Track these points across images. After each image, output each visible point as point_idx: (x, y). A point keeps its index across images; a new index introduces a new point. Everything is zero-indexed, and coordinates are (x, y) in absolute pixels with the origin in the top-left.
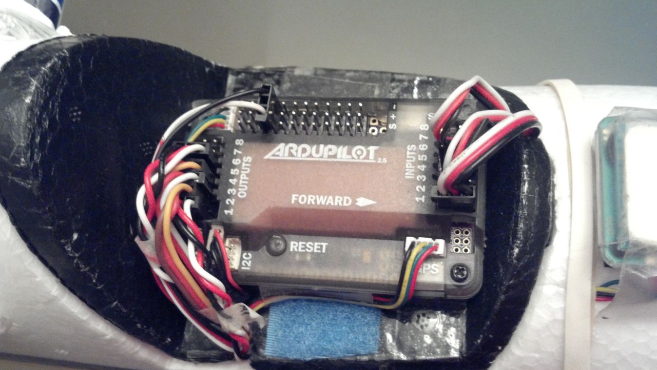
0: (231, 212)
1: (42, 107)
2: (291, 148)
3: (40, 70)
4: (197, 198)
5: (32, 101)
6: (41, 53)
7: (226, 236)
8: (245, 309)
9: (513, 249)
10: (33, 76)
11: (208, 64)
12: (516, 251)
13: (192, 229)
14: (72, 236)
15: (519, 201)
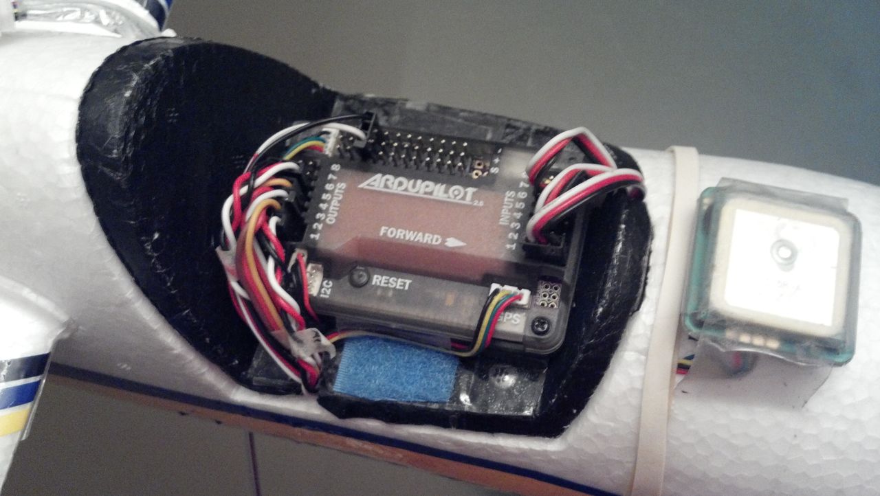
0: (317, 236)
1: (140, 104)
2: (387, 180)
3: (142, 66)
4: (284, 216)
5: (132, 95)
6: (146, 50)
7: (308, 262)
8: (317, 335)
9: (597, 308)
10: (136, 71)
11: (316, 85)
12: (601, 310)
13: (274, 245)
14: (152, 236)
15: (610, 260)
